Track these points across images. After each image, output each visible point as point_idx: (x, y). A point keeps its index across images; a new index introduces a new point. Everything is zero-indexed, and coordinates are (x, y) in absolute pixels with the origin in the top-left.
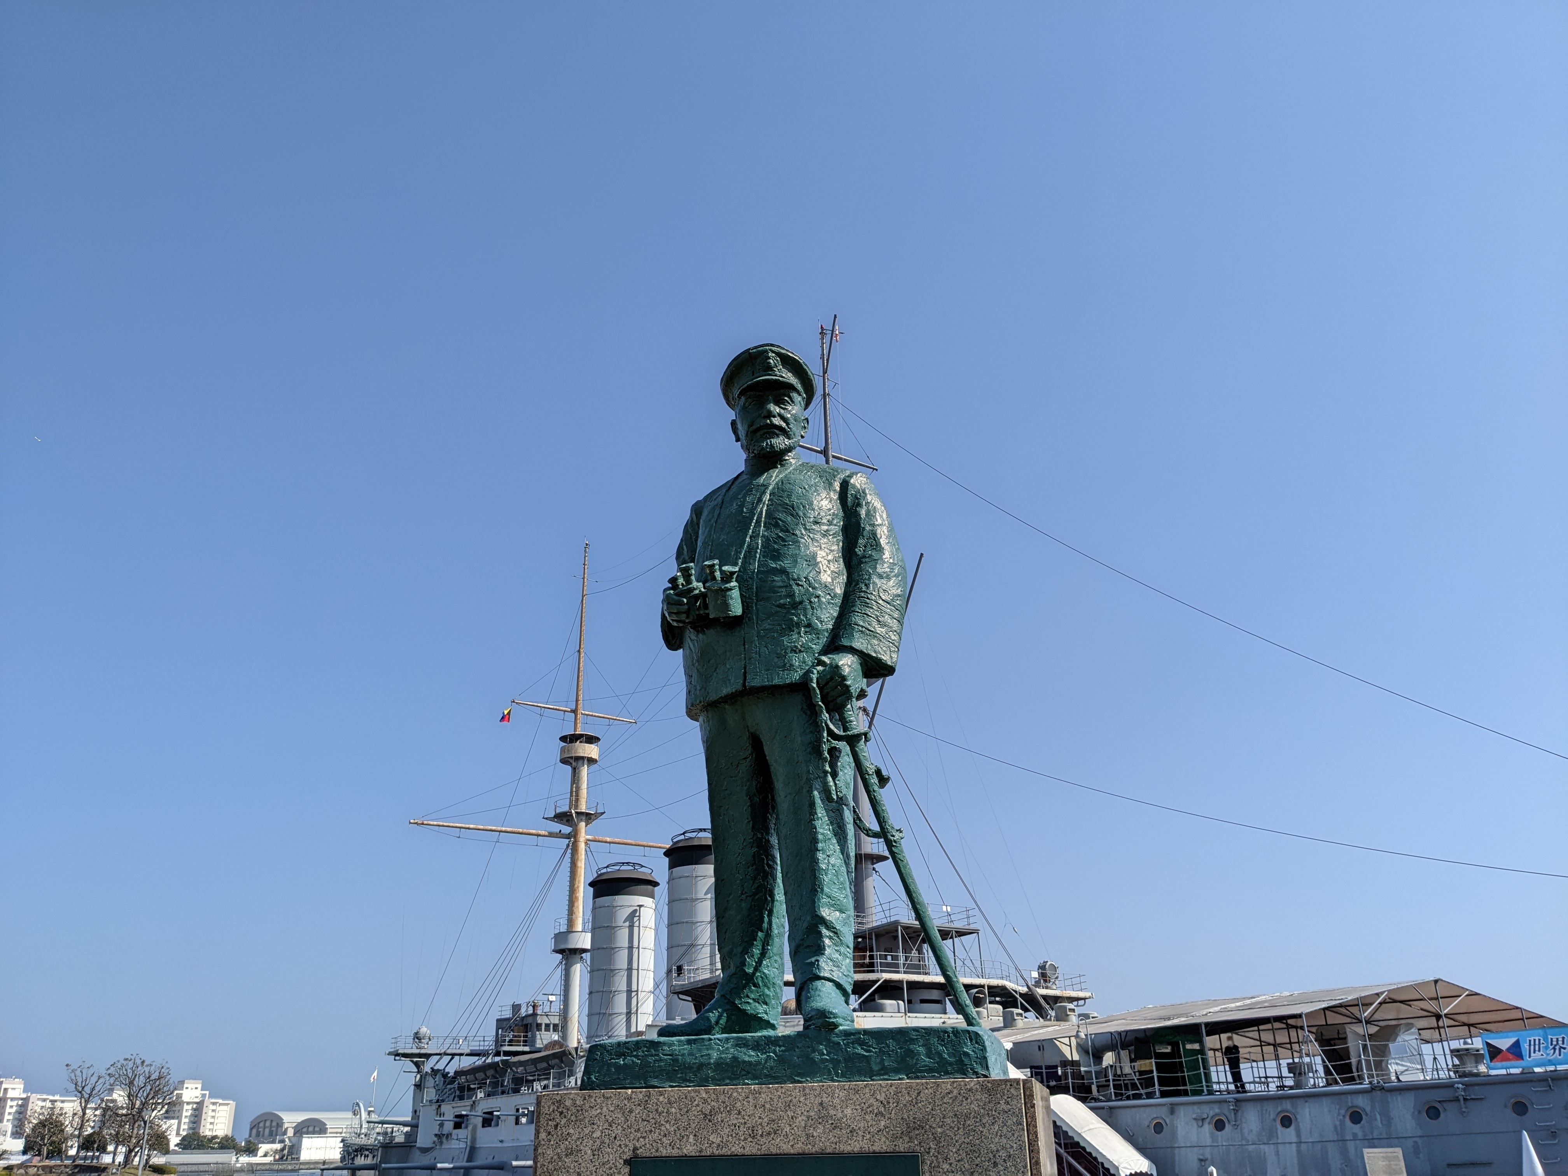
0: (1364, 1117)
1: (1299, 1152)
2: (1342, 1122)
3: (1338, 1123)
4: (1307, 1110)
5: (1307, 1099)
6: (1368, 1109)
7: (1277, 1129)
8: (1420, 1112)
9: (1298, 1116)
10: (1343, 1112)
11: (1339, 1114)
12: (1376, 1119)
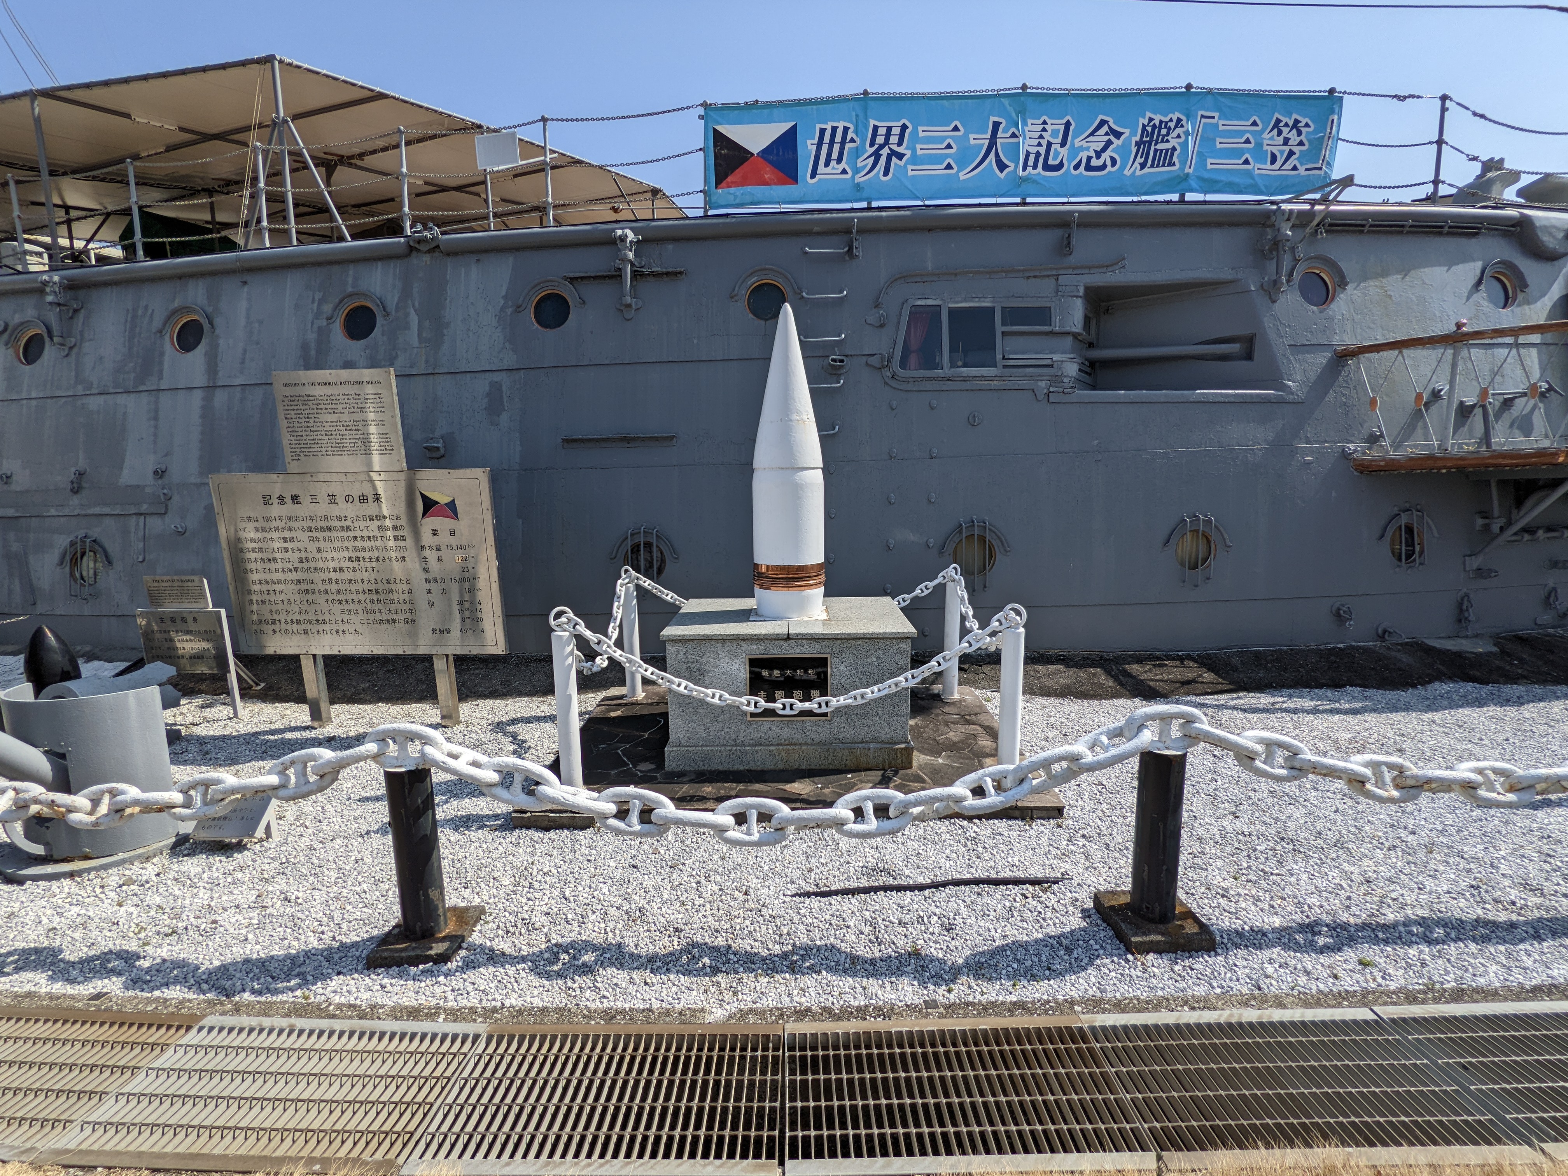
0: (380, 321)
1: (207, 410)
2: (323, 334)
3: (312, 336)
4: (243, 305)
5: (247, 277)
6: (392, 300)
7: (162, 354)
8: (518, 309)
9: (217, 321)
10: (328, 308)
11: (317, 316)
12: (407, 327)
